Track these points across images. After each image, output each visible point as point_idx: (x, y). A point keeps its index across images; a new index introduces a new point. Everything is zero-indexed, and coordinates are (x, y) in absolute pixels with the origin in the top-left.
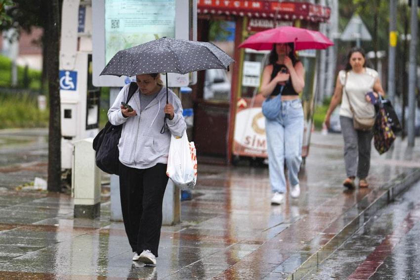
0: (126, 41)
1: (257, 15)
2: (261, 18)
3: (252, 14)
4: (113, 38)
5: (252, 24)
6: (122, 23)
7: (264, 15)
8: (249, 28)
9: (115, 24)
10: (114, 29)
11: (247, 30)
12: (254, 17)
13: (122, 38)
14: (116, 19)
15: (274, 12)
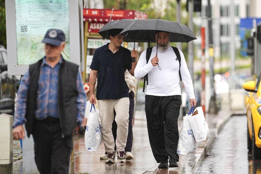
0: (32, 41)
1: (96, 20)
2: (99, 22)
3: (92, 20)
4: (23, 39)
5: (91, 27)
6: (29, 28)
7: (101, 20)
8: (90, 30)
9: (24, 29)
10: (22, 33)
11: (88, 32)
12: (93, 22)
13: (29, 39)
14: (25, 25)
15: (109, 18)
